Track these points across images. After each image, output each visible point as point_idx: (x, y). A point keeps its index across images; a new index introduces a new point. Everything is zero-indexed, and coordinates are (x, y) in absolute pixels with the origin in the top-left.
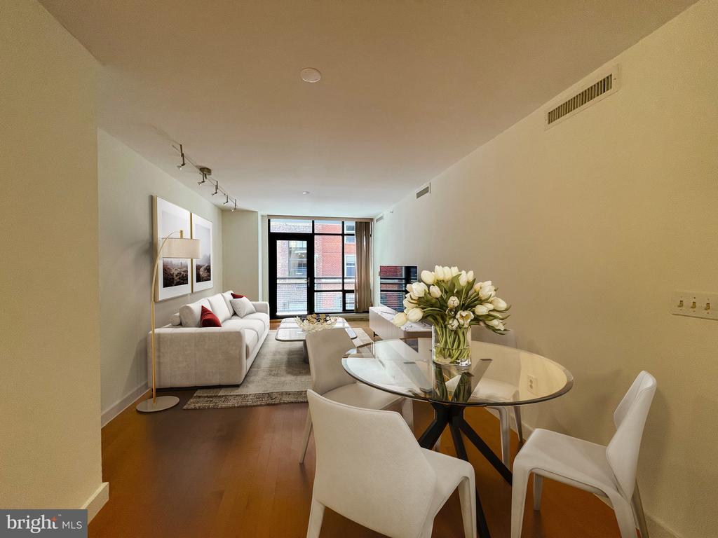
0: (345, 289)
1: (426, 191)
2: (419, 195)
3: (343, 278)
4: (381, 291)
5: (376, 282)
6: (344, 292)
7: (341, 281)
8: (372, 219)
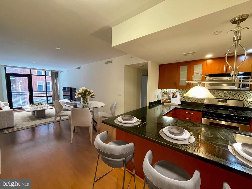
0: (48, 95)
1: (79, 68)
2: (77, 68)
3: (47, 92)
4: (63, 95)
5: (61, 93)
6: (47, 97)
7: (45, 92)
8: (58, 71)
